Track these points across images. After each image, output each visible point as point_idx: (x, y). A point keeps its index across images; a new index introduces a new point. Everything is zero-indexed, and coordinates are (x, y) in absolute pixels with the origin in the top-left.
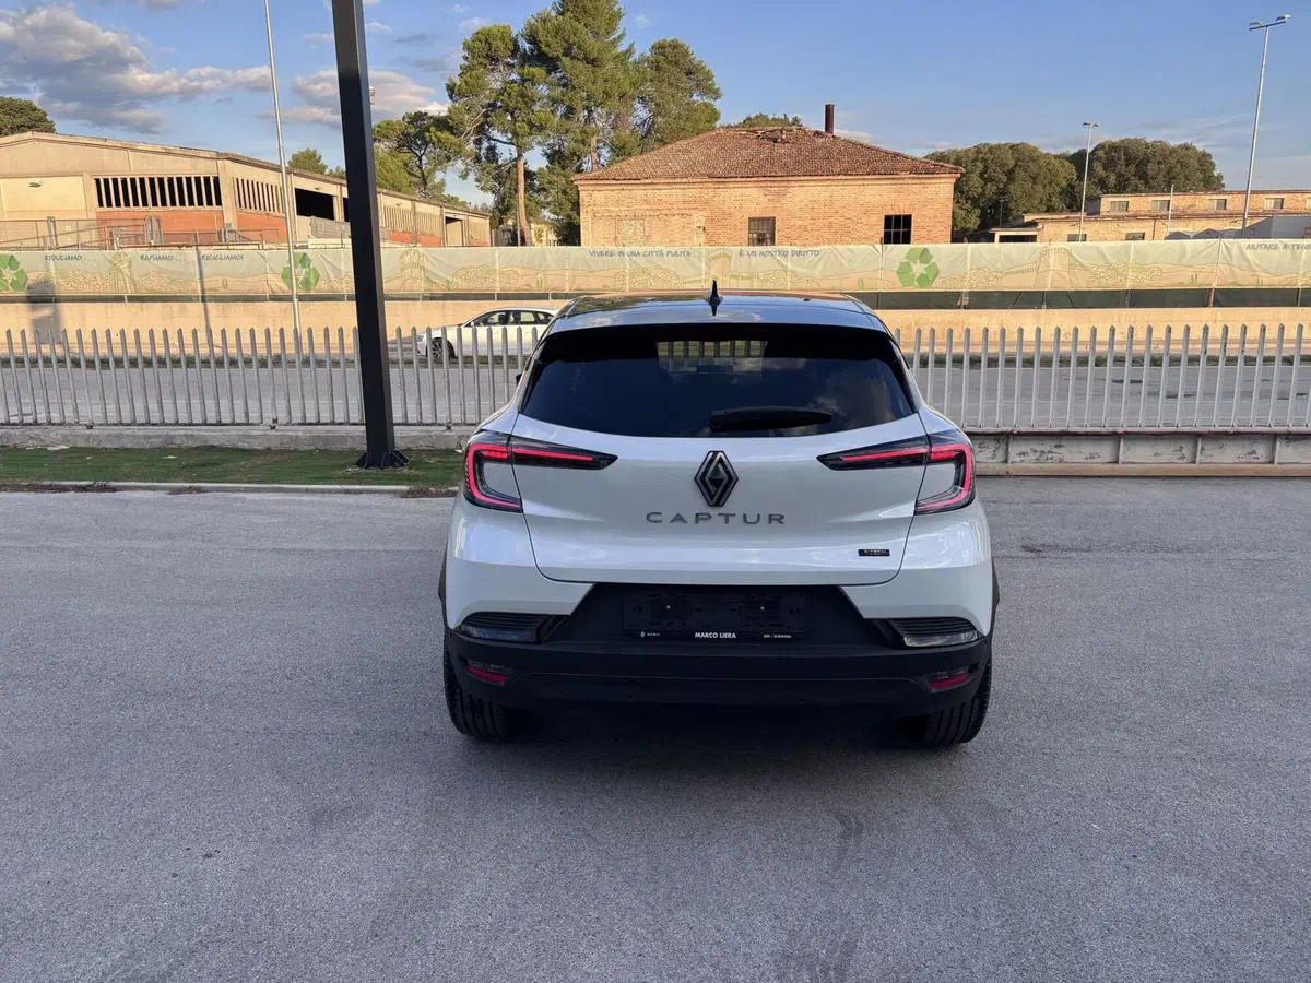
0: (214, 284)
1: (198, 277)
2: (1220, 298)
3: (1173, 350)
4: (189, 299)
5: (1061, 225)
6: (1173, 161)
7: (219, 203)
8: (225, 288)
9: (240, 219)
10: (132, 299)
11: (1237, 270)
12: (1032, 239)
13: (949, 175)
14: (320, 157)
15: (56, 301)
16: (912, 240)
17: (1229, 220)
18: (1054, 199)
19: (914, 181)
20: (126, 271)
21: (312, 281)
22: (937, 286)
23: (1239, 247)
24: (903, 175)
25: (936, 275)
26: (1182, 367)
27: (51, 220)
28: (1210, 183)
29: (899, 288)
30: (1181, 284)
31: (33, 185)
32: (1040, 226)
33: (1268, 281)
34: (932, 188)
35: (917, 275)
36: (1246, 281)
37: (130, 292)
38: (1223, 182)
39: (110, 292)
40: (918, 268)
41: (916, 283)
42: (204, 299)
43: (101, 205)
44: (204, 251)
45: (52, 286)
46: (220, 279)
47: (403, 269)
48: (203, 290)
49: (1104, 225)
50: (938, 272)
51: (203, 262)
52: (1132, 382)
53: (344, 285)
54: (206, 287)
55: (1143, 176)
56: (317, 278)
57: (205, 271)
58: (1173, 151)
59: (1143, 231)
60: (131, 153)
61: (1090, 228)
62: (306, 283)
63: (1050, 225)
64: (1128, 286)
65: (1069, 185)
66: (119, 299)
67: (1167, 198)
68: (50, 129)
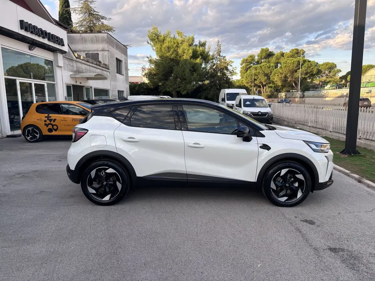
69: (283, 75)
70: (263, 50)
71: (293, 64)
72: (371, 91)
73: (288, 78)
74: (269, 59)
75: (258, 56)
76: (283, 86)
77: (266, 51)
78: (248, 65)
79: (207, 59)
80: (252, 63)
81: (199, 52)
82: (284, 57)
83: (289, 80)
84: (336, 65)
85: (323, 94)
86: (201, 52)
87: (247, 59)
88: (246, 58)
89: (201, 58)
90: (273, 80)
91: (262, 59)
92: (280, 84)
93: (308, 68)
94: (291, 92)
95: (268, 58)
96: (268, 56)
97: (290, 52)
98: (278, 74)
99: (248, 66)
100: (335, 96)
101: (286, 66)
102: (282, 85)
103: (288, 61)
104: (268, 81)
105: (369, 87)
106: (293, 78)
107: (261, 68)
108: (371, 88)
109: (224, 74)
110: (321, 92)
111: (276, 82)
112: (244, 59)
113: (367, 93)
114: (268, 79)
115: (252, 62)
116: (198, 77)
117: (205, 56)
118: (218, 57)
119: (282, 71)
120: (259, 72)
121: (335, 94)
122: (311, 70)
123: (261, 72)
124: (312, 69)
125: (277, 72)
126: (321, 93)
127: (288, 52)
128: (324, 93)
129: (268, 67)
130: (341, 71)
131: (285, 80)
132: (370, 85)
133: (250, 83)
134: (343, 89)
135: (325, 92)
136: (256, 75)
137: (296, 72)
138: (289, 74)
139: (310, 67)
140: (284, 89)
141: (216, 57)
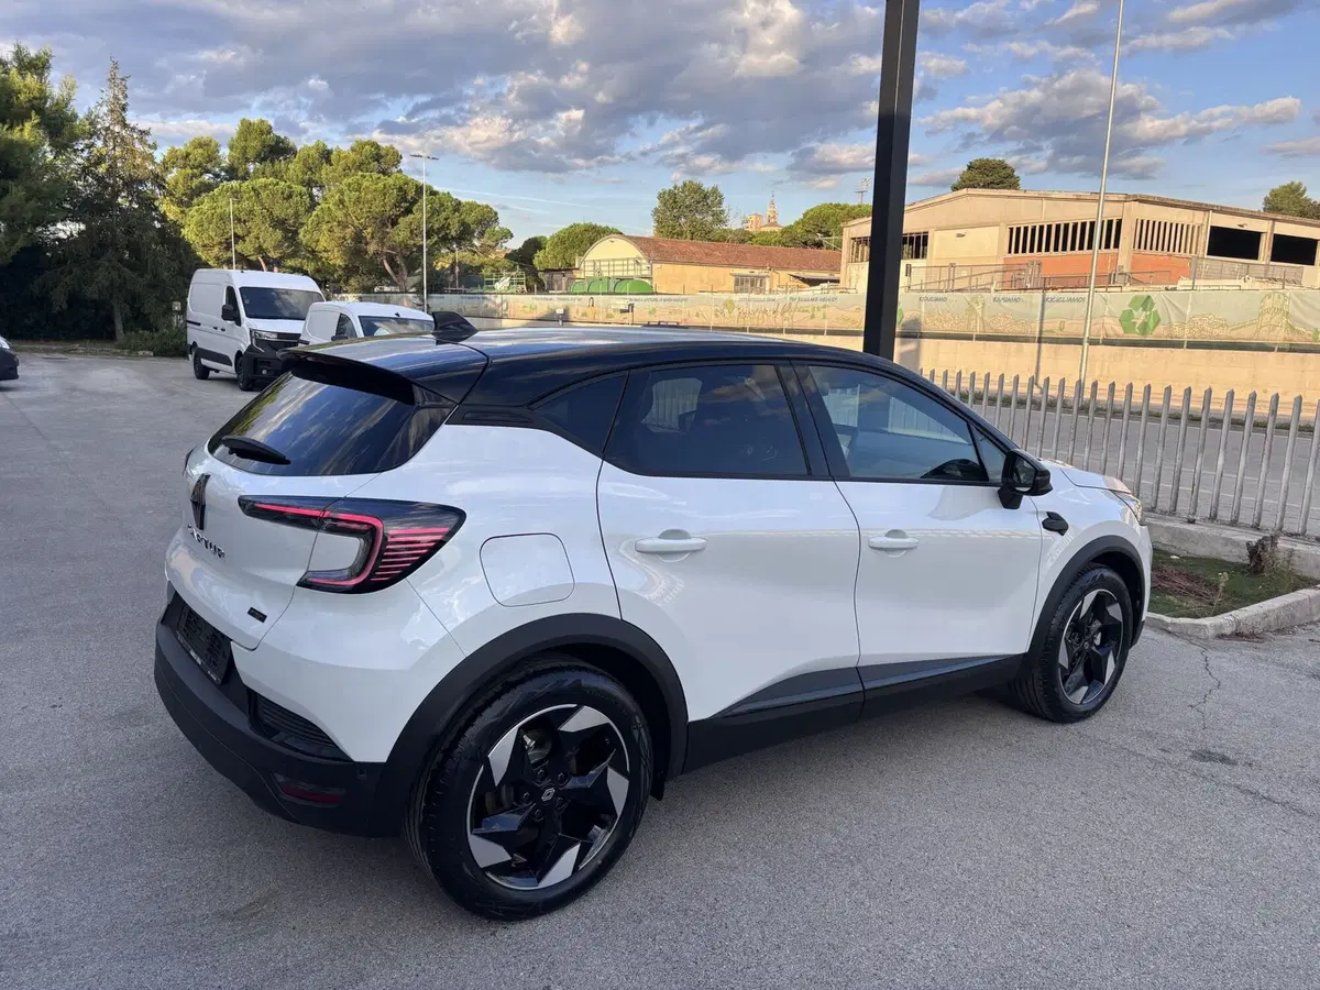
0: (1051, 327)
1: (1038, 318)
4: (1026, 340)
7: (1116, 246)
8: (1061, 330)
9: (1134, 263)
10: (979, 338)
14: (1305, 191)
15: (921, 337)
20: (979, 312)
21: (1151, 325)
27: (952, 265)
31: (959, 235)
37: (978, 331)
39: (962, 330)
42: (1040, 341)
43: (1010, 252)
44: (1050, 294)
45: (920, 324)
46: (1059, 321)
47: (1261, 314)
48: (1041, 332)
51: (1047, 303)
53: (1186, 331)
54: (1045, 327)
56: (1158, 322)
57: (1046, 313)
60: (1045, 202)
62: (1145, 326)
66: (969, 338)
68: (1014, 185)
69: (348, 230)
70: (247, 129)
71: (385, 195)
72: (632, 306)
73: (367, 244)
74: (277, 166)
75: (231, 148)
76: (350, 271)
77: (262, 133)
78: (194, 176)
79: (66, 131)
80: (208, 172)
81: (22, 97)
82: (331, 165)
83: (372, 248)
84: (496, 214)
85: (490, 305)
86: (35, 98)
87: (188, 155)
88: (181, 148)
89: (38, 125)
90: (314, 245)
91: (247, 160)
92: (339, 262)
93: (433, 214)
94: (379, 293)
95: (272, 162)
96: (271, 152)
97: (353, 150)
98: (330, 225)
99: (196, 182)
100: (530, 316)
101: (358, 200)
102: (346, 268)
103: (365, 184)
104: (288, 247)
105: (625, 294)
106: (383, 244)
107: (258, 195)
108: (632, 297)
109: (148, 204)
110: (484, 298)
111: (326, 255)
112: (173, 151)
113: (623, 311)
114: (286, 238)
115: (209, 166)
116: (32, 204)
117: (55, 118)
118: (117, 129)
119: (346, 215)
120: (251, 212)
121: (527, 309)
122: (443, 221)
123: (257, 208)
124: (446, 219)
125: (326, 219)
126: (486, 302)
127: (345, 148)
128: (494, 303)
129: (282, 193)
130: (512, 236)
131: (356, 250)
132: (627, 287)
133: (216, 249)
134: (549, 297)
135: (498, 300)
136: (239, 220)
137: (394, 223)
138: (369, 230)
139: (439, 213)
140: (352, 281)
141: (107, 129)
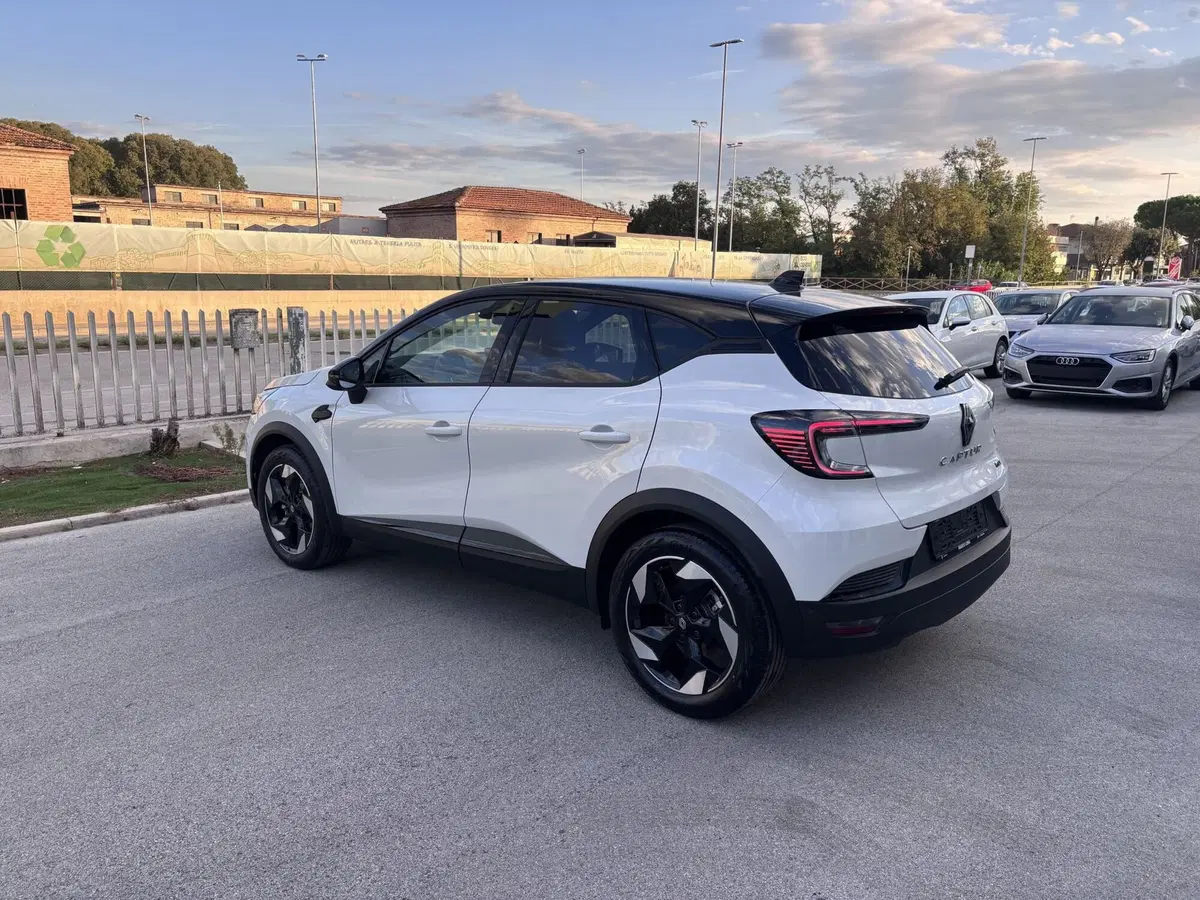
2: (338, 283)
3: (341, 325)
5: (123, 209)
6: (202, 159)
11: (346, 261)
12: (97, 220)
13: (61, 151)
16: (29, 216)
17: (269, 217)
18: (96, 182)
19: (22, 154)
22: (85, 266)
23: (345, 242)
24: (8, 145)
25: (83, 256)
26: (351, 339)
28: (236, 184)
29: (41, 266)
30: (308, 270)
32: (102, 209)
33: (370, 270)
34: (42, 163)
35: (61, 255)
36: (354, 270)
38: (246, 183)
40: (61, 247)
41: (61, 263)
49: (165, 213)
50: (84, 252)
52: (341, 353)
55: (177, 169)
58: (199, 151)
59: (201, 221)
61: (155, 214)
63: (113, 208)
64: (268, 270)
65: (108, 171)
67: (214, 193)
